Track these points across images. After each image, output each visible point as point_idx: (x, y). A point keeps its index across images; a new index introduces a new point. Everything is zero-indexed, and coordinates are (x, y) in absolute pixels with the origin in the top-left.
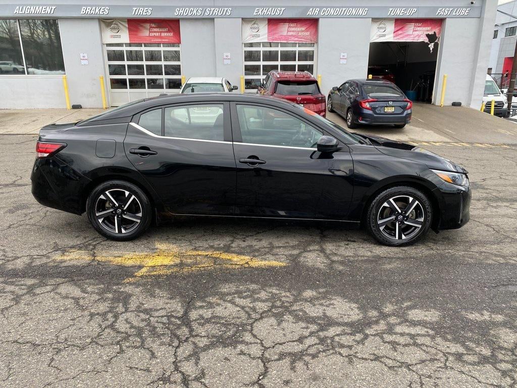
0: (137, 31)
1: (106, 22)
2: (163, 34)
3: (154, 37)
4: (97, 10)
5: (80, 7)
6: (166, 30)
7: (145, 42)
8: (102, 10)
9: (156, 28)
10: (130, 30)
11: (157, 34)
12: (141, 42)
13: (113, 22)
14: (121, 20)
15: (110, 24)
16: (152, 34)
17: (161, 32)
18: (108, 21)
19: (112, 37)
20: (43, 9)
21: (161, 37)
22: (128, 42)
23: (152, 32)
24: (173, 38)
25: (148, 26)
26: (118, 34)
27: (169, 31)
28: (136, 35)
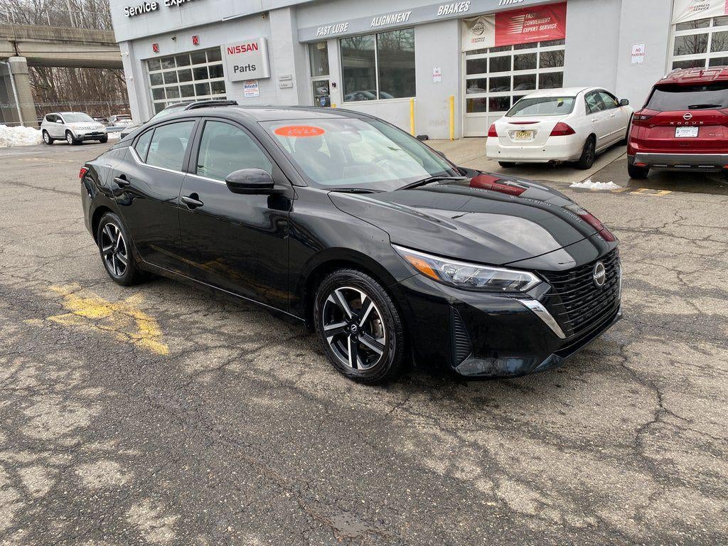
0: (506, 29)
1: (469, 22)
2: (542, 28)
3: (530, 33)
4: (456, 8)
5: (436, 7)
6: (546, 20)
7: (515, 43)
8: (461, 6)
9: (532, 19)
10: (497, 28)
11: (534, 29)
12: (509, 44)
13: (477, 20)
14: (487, 15)
15: (474, 23)
16: (527, 30)
17: (539, 25)
18: (471, 20)
19: (475, 41)
20: (399, 17)
21: (538, 33)
22: (493, 45)
23: (527, 26)
24: (556, 32)
25: (522, 18)
26: (482, 36)
27: (551, 22)
28: (504, 34)
